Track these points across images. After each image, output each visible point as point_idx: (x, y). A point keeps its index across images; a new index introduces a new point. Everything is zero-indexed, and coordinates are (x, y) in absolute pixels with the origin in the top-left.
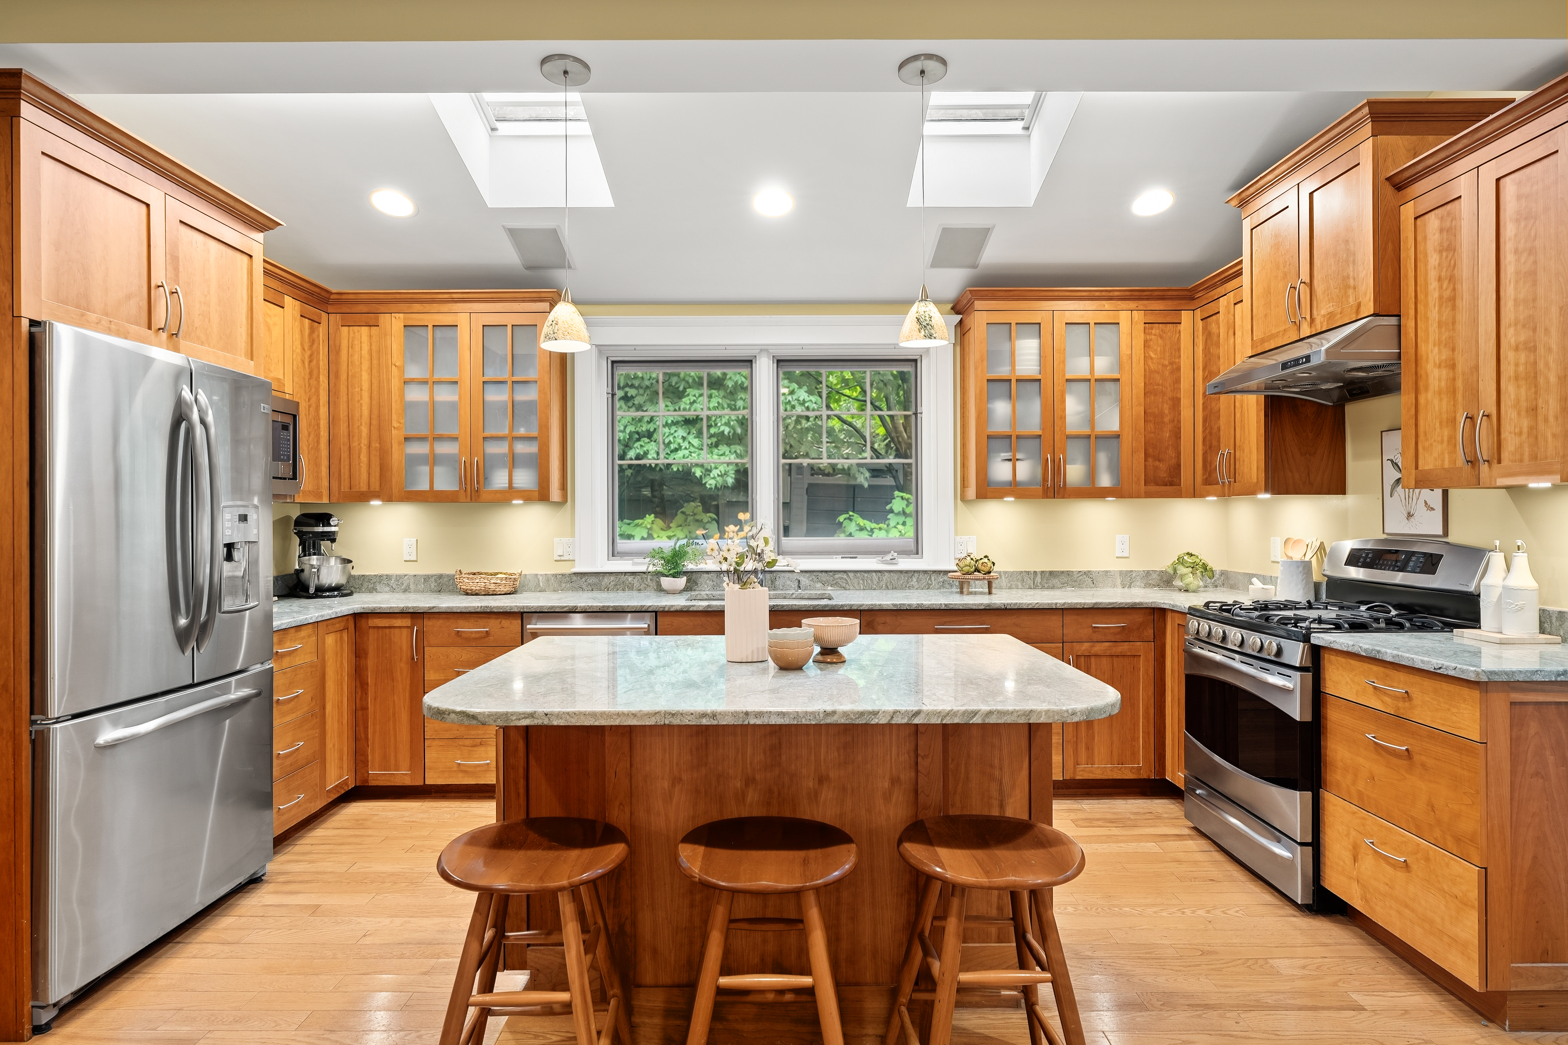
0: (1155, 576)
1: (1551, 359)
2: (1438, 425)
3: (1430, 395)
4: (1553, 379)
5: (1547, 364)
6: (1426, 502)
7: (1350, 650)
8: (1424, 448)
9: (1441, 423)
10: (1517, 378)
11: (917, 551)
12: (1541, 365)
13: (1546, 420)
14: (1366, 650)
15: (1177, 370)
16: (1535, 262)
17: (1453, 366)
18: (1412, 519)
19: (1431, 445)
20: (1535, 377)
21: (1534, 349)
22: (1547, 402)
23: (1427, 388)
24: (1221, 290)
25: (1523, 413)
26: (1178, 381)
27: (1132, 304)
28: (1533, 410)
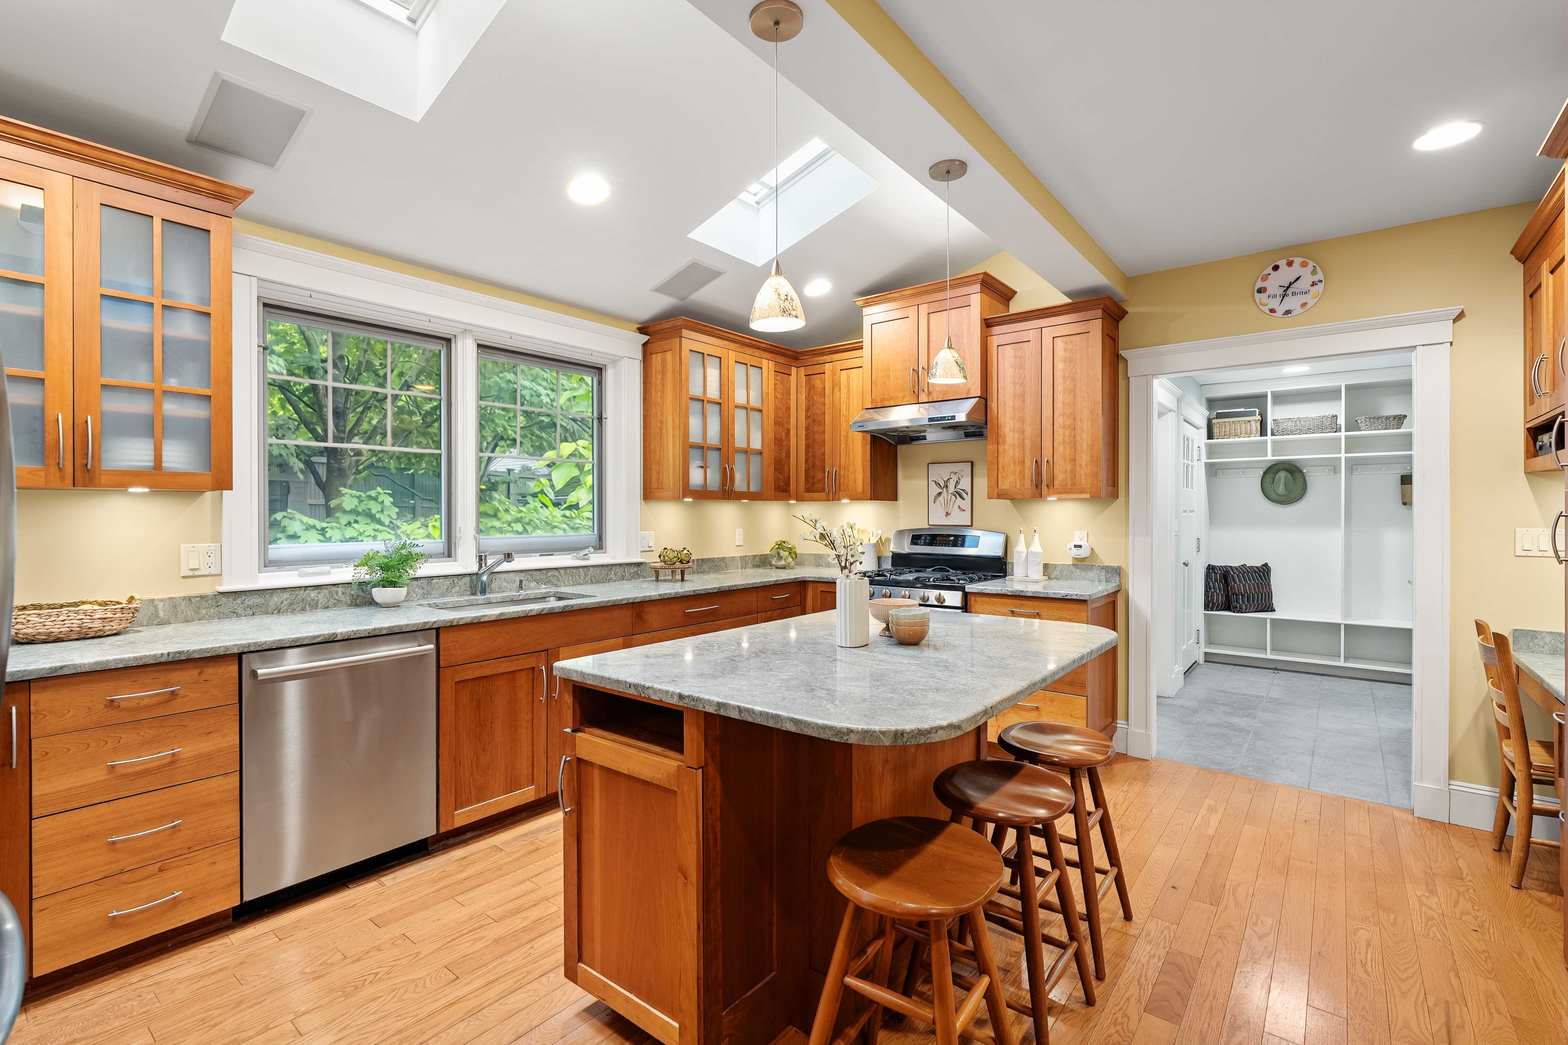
0: (757, 559)
1: (1084, 436)
2: (1012, 463)
3: (1007, 446)
4: (1084, 445)
5: (1081, 438)
6: (959, 507)
7: (999, 592)
8: (1002, 476)
9: (1014, 463)
10: (1064, 442)
11: (600, 545)
12: (1078, 438)
13: (1081, 466)
14: (1011, 591)
15: (788, 409)
16: (1075, 385)
17: (1023, 432)
18: (949, 516)
19: (1008, 475)
20: (1075, 444)
21: (1074, 429)
22: (1081, 457)
23: (1004, 443)
24: (828, 358)
25: (1068, 461)
26: (789, 417)
27: (769, 356)
28: (1073, 460)
